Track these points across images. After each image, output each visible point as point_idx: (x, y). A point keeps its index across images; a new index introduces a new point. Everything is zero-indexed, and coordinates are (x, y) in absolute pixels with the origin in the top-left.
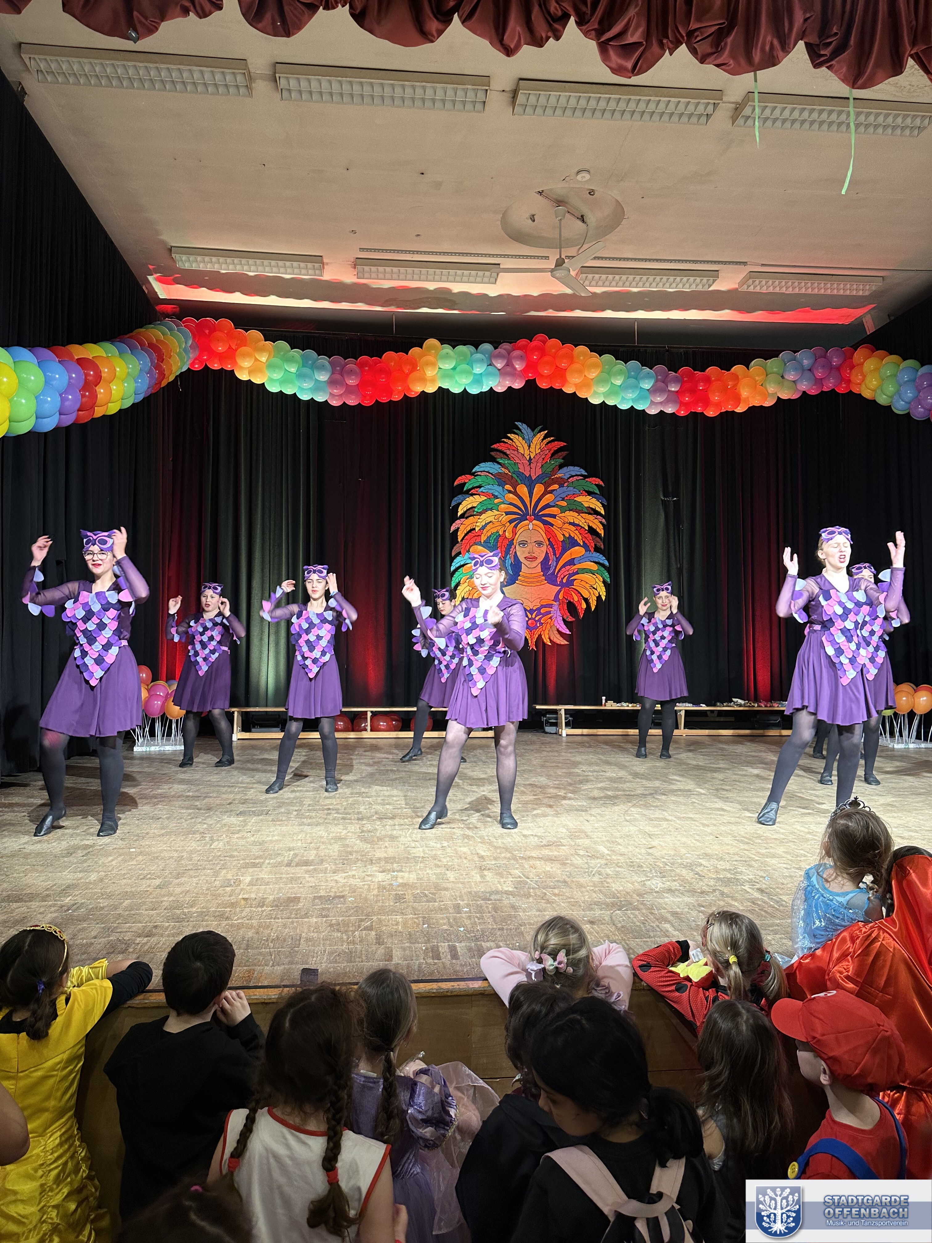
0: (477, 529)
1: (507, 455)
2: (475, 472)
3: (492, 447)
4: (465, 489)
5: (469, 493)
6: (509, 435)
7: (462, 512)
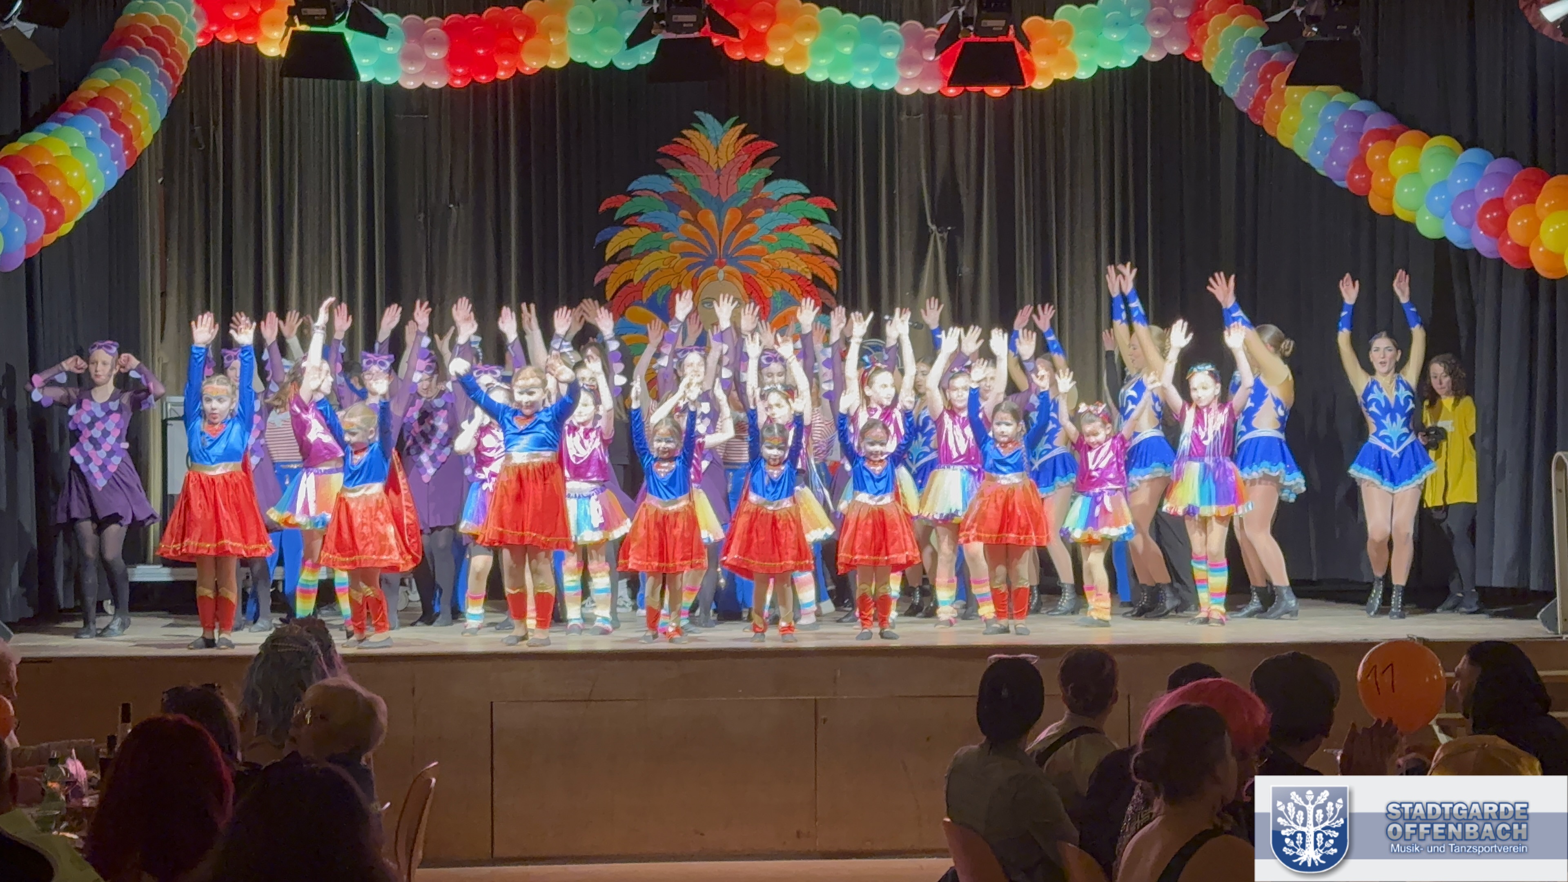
1: (682, 164)
2: (632, 191)
3: (659, 150)
5: (622, 224)
6: (685, 132)
7: (612, 254)
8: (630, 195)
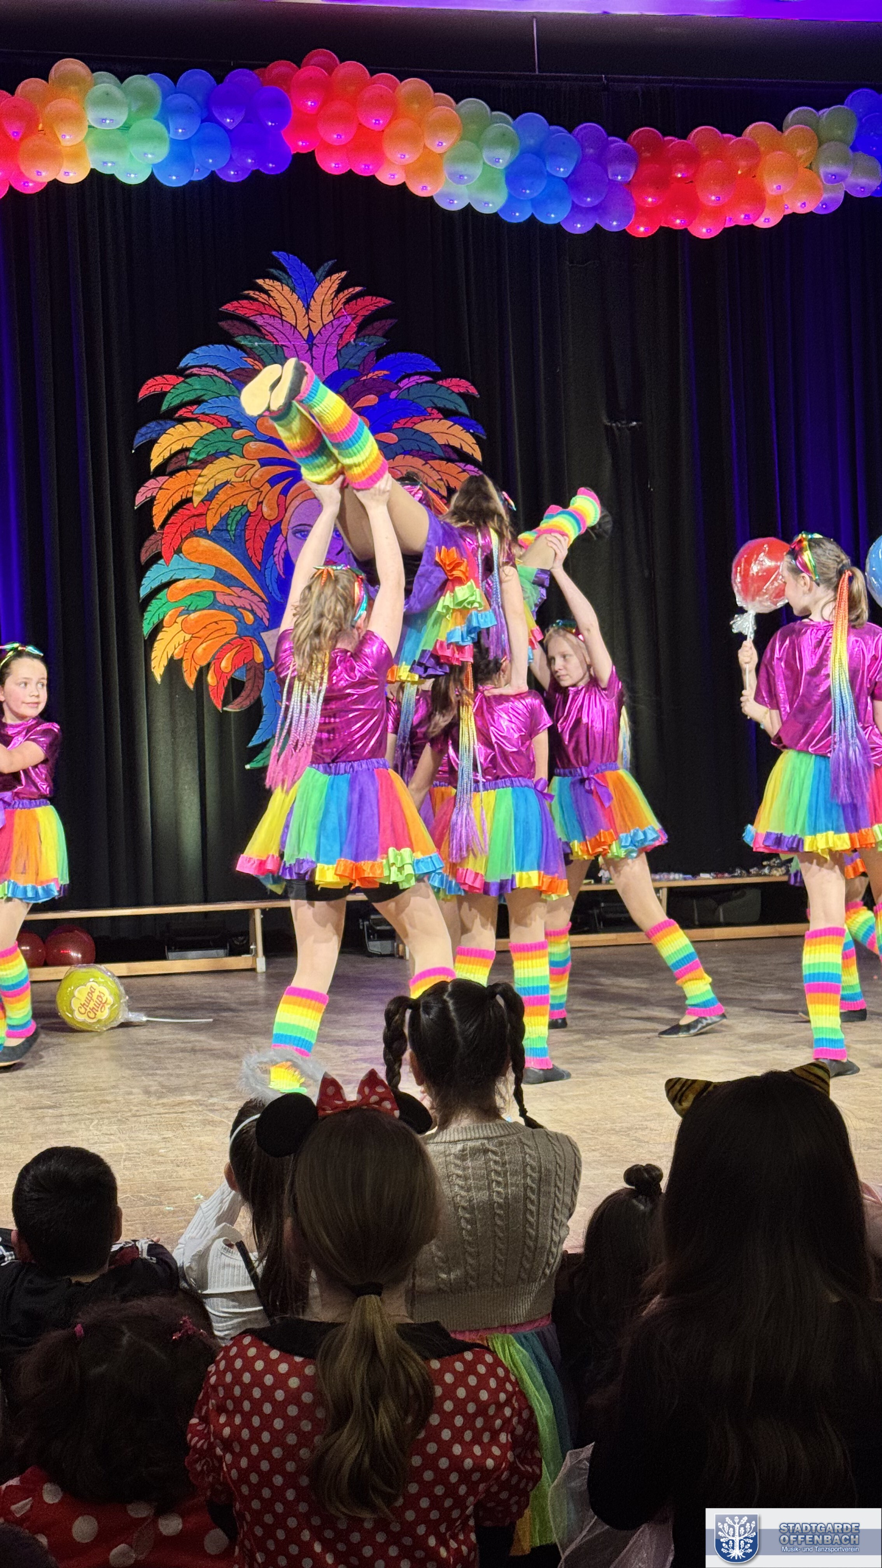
0: (197, 500)
1: (259, 330)
3: (224, 308)
4: (164, 407)
5: (173, 417)
7: (161, 461)
8: (184, 373)
